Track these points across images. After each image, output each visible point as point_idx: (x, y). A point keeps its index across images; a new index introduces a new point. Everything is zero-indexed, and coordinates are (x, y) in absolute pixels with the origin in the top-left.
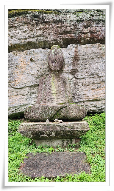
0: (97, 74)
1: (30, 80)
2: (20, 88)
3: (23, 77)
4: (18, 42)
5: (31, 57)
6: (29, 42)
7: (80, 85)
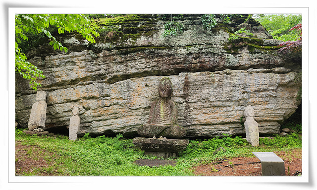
0: (208, 99)
1: (145, 103)
2: (135, 109)
3: (138, 100)
4: (136, 71)
5: (146, 83)
6: (145, 71)
7: (192, 108)
